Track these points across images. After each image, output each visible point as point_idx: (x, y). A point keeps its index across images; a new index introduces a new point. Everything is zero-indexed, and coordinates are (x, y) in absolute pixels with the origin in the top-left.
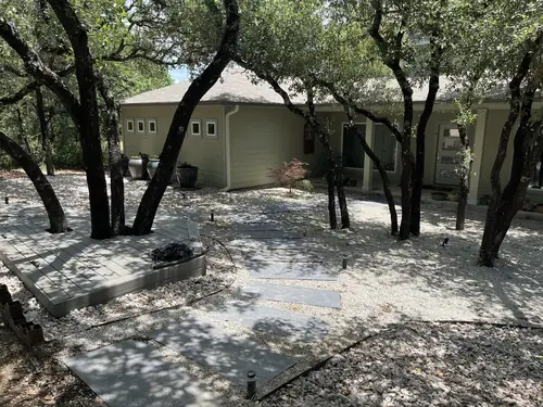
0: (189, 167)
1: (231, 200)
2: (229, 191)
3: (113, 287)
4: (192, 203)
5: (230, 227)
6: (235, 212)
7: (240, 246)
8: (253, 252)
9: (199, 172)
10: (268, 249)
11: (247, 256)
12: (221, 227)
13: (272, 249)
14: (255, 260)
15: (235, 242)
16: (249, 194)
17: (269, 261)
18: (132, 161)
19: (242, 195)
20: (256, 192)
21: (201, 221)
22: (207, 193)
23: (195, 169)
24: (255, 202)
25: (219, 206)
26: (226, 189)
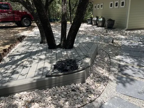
0: (112, 20)
1: (126, 34)
2: (127, 30)
3: (13, 88)
4: (108, 34)
5: (120, 47)
6: (126, 39)
7: (120, 61)
8: (126, 66)
9: (115, 22)
10: (138, 65)
11: (121, 68)
12: (115, 47)
13: (140, 66)
14: (125, 74)
15: (118, 57)
16: (136, 32)
17: (136, 77)
18: (93, 19)
19: (132, 32)
20: (139, 31)
21: (108, 43)
22: (116, 31)
23: (114, 21)
24: (138, 35)
25: (119, 36)
26: (126, 29)
